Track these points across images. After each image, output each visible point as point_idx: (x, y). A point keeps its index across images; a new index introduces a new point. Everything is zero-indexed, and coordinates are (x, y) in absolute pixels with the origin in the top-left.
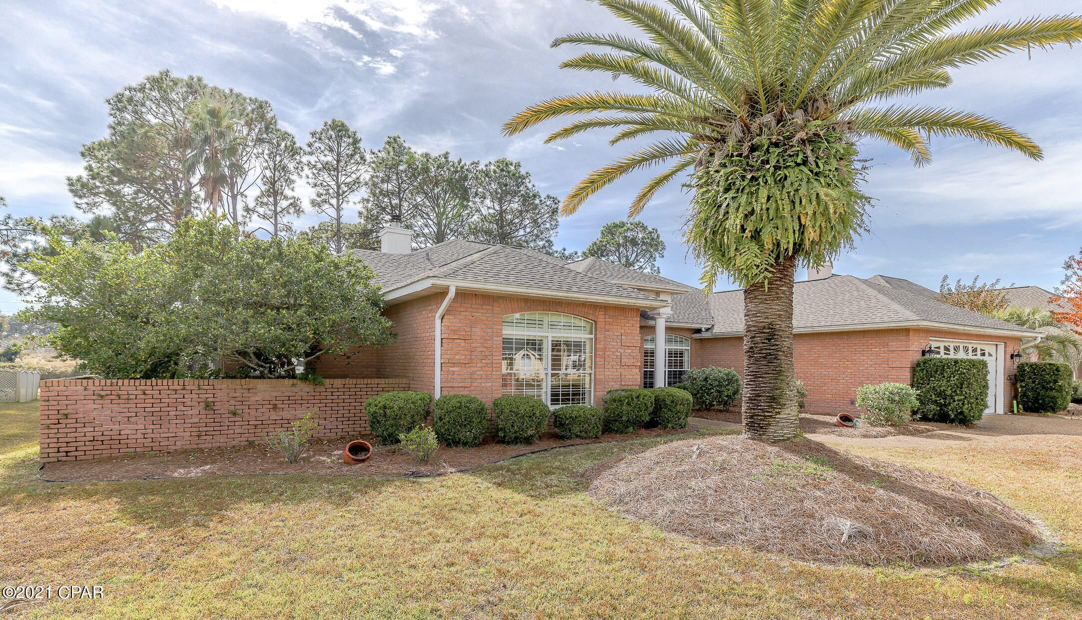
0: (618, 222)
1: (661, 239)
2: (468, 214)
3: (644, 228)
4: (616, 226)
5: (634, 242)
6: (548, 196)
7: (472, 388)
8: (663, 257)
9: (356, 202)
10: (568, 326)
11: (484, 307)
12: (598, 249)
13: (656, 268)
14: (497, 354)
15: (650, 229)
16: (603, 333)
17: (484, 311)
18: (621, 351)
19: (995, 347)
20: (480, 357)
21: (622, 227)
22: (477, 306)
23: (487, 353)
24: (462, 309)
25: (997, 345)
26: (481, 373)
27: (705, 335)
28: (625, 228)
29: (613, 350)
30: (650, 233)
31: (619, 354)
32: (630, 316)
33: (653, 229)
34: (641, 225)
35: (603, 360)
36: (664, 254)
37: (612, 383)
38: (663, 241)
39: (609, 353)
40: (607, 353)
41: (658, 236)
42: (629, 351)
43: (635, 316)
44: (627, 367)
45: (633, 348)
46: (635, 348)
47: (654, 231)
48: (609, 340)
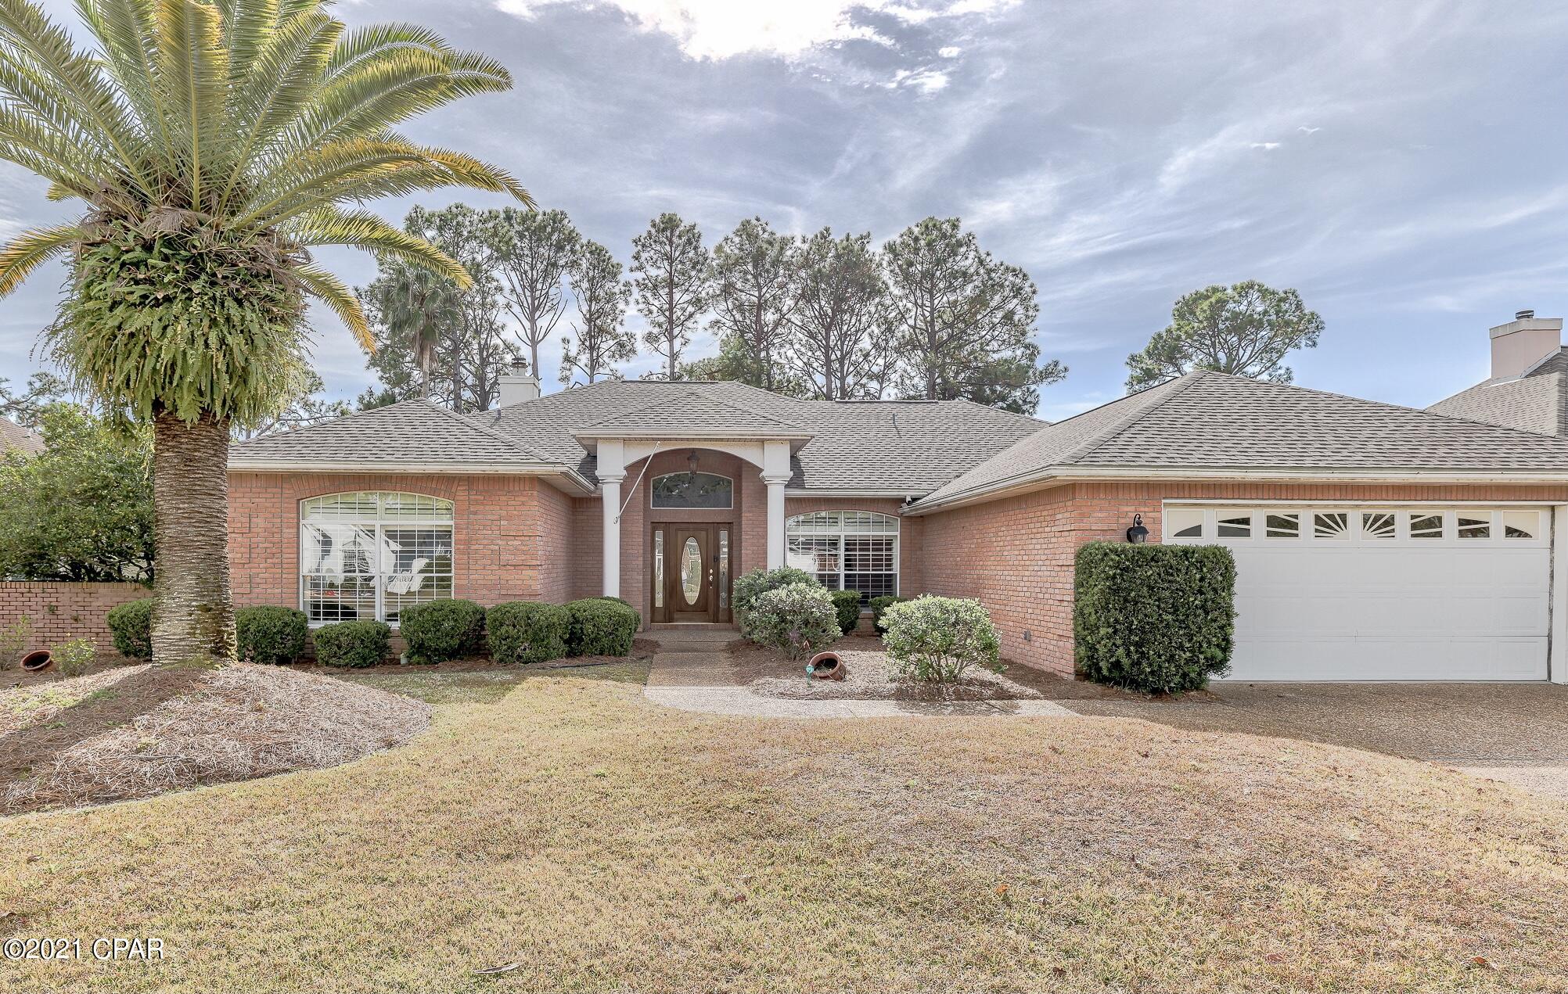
1: (1307, 310)
3: (1265, 292)
7: (254, 595)
10: (408, 509)
11: (269, 490)
14: (289, 551)
15: (1280, 293)
16: (466, 516)
17: (268, 496)
18: (500, 542)
19: (1547, 514)
20: (263, 556)
21: (1209, 298)
22: (258, 490)
23: (274, 550)
24: (238, 495)
25: (1553, 508)
26: (267, 575)
28: (1216, 298)
29: (485, 542)
30: (1281, 300)
31: (497, 547)
32: (517, 489)
33: (1286, 293)
34: (1256, 287)
35: (466, 557)
36: (1318, 340)
37: (485, 592)
38: (1317, 312)
39: (477, 547)
40: (473, 547)
41: (1299, 306)
42: (516, 543)
43: (527, 489)
44: (513, 568)
45: (523, 538)
46: (527, 538)
47: (1290, 295)
48: (477, 527)
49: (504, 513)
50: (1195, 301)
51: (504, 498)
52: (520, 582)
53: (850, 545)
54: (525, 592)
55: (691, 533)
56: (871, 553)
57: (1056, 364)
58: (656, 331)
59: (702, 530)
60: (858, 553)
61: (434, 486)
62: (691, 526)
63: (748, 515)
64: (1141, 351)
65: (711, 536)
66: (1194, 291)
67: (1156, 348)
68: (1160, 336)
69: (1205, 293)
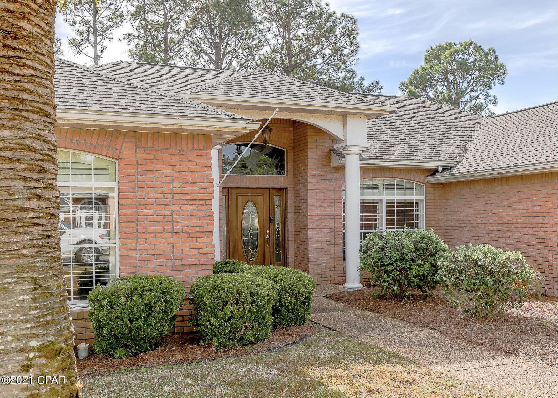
0: (443, 43)
1: (500, 62)
2: (257, 46)
3: (478, 49)
4: (442, 48)
5: (464, 67)
6: (343, 15)
8: (503, 83)
9: (121, 38)
12: (420, 79)
13: (491, 98)
15: (486, 50)
16: (133, 178)
18: (172, 207)
21: (448, 50)
27: (442, 177)
28: (452, 50)
29: (156, 207)
30: (486, 54)
31: (169, 213)
32: (190, 147)
33: (489, 50)
34: (473, 45)
35: (133, 224)
36: (505, 80)
37: (156, 263)
38: (504, 63)
39: (146, 212)
40: (142, 213)
41: (496, 58)
42: (191, 208)
43: (201, 148)
44: (187, 235)
45: (197, 202)
46: (201, 202)
47: (491, 51)
48: (146, 189)
49: (176, 175)
50: (439, 50)
51: (175, 158)
52: (195, 251)
53: (390, 207)
54: (202, 262)
55: (250, 197)
56: (405, 214)
57: (377, 83)
58: (78, 37)
59: (258, 194)
60: (396, 214)
61: (94, 141)
62: (250, 191)
63: (312, 181)
64: (406, 80)
65: (267, 201)
66: (438, 44)
67: (415, 79)
68: (417, 71)
69: (445, 46)
